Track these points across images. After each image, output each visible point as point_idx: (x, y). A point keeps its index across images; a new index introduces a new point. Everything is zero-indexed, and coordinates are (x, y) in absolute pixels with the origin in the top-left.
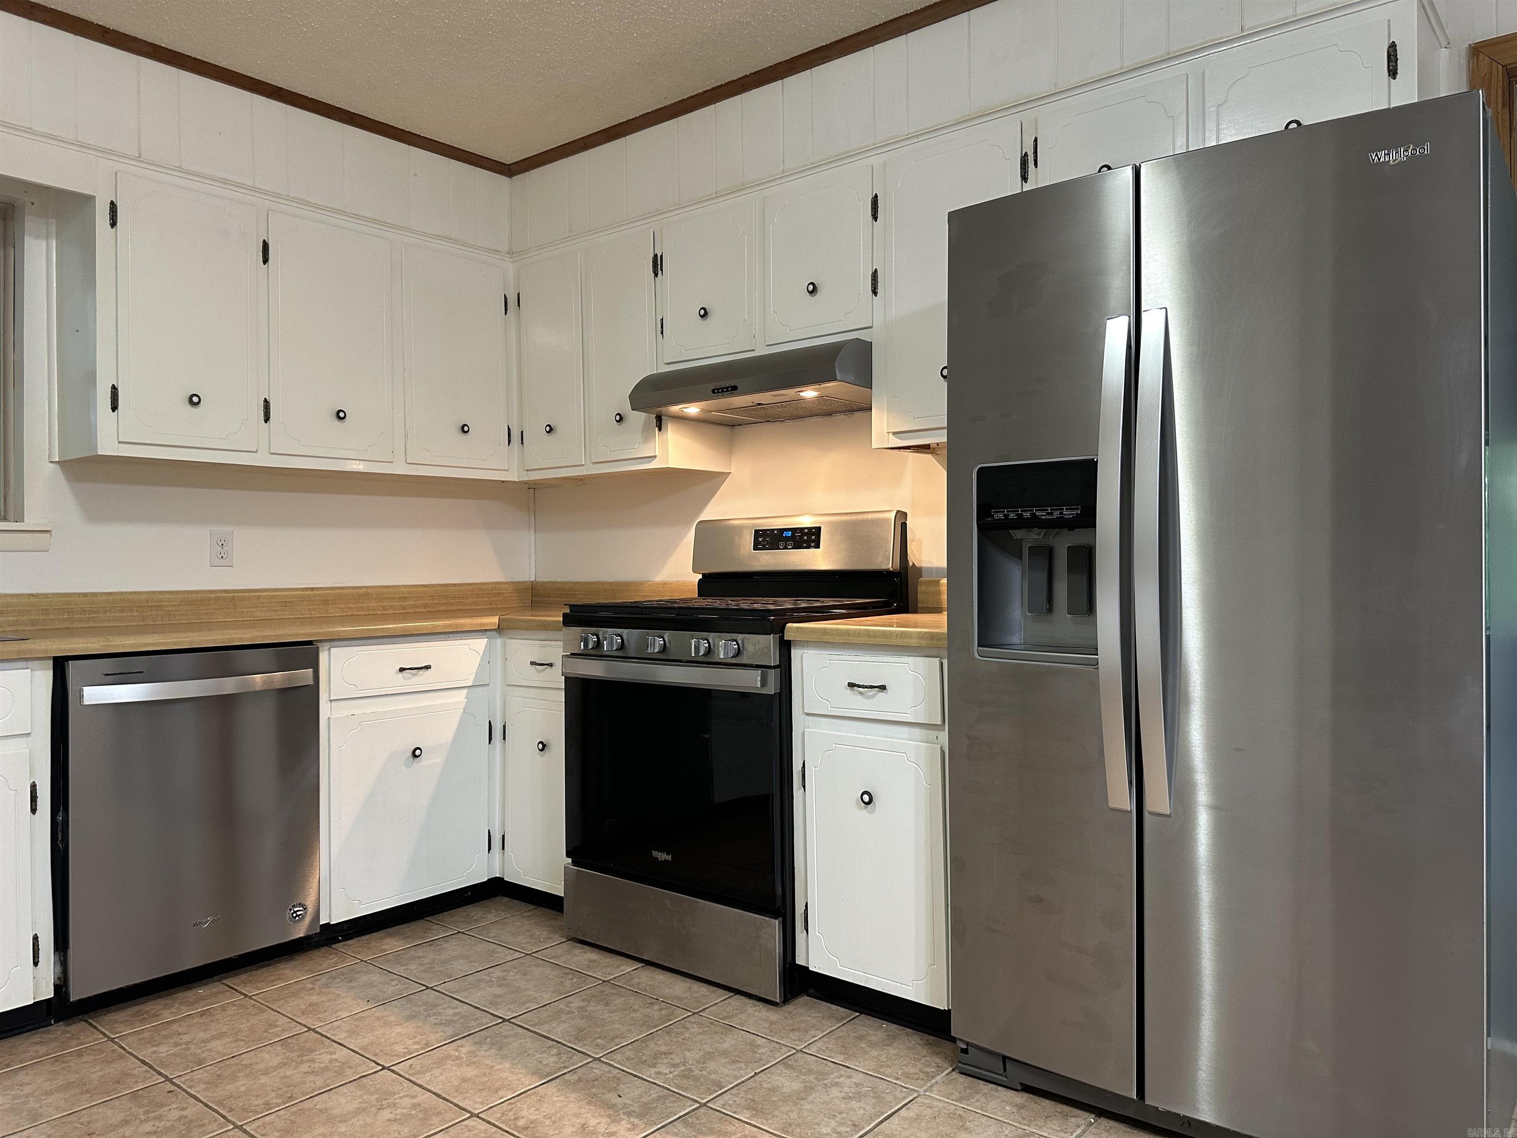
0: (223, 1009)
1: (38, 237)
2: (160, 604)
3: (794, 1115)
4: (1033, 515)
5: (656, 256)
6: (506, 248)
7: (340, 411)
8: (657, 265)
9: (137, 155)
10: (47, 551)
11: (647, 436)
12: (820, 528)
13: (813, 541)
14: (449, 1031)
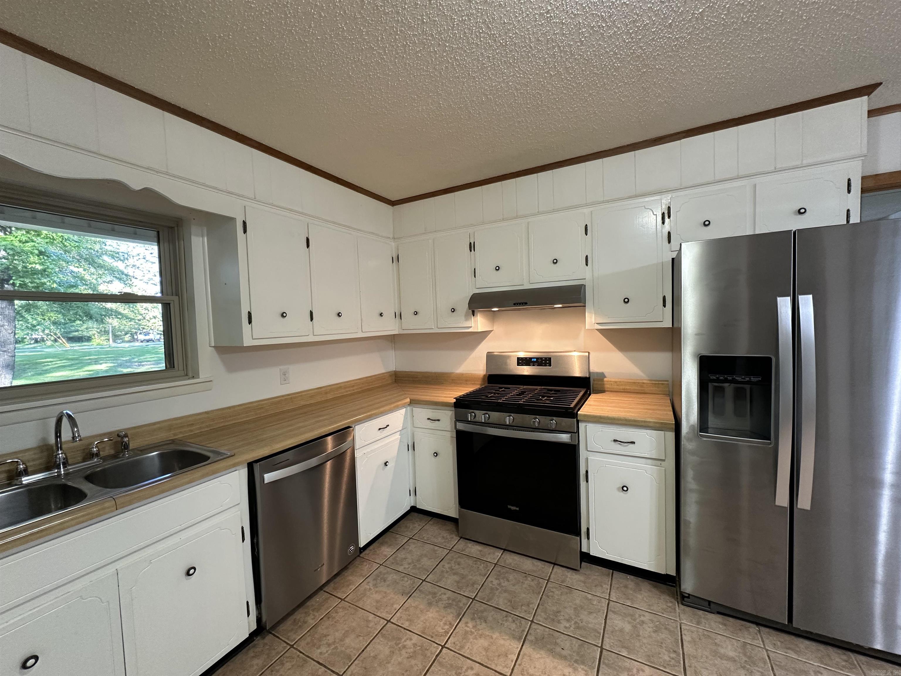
2: (262, 406)
4: (734, 379)
5: (470, 243)
6: (391, 236)
7: (340, 313)
8: (472, 247)
9: (254, 197)
10: (211, 390)
11: (467, 318)
12: (551, 358)
13: (548, 363)
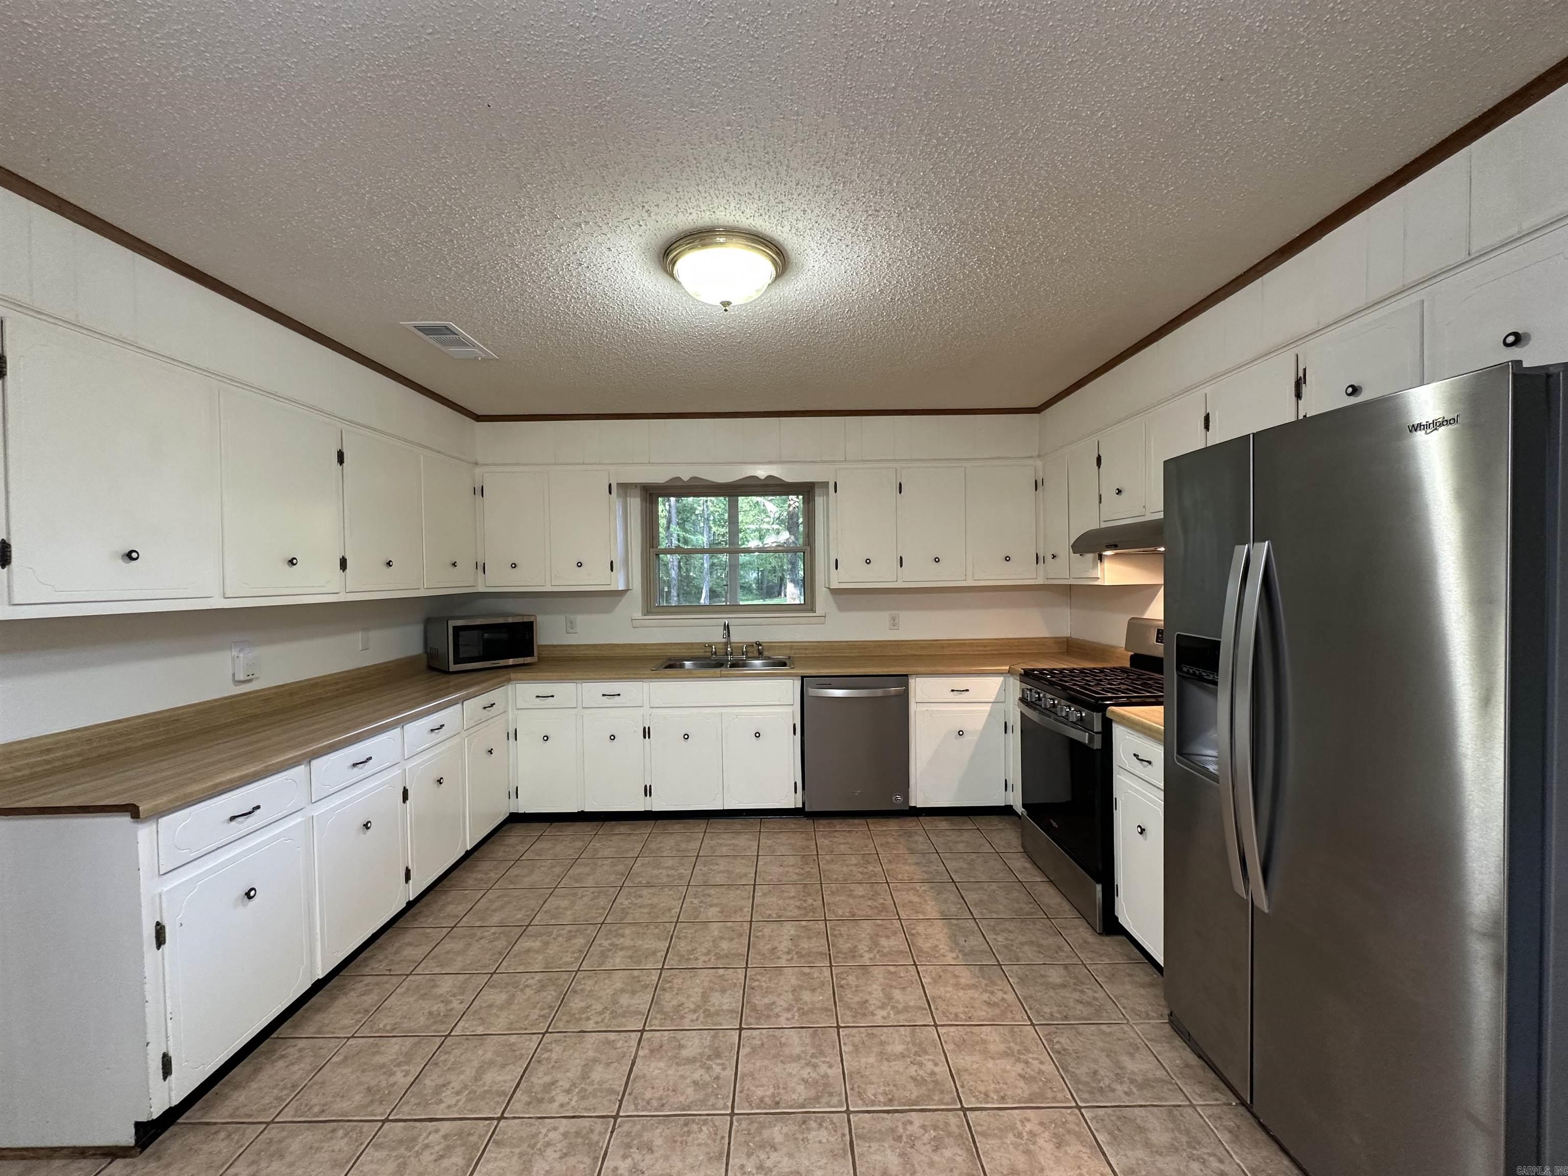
0: (857, 832)
1: (820, 496)
3: (1039, 994)
4: (1200, 673)
5: (1098, 456)
6: (1037, 454)
7: (936, 558)
8: (1099, 461)
9: (844, 460)
11: (1095, 566)
14: (926, 876)
